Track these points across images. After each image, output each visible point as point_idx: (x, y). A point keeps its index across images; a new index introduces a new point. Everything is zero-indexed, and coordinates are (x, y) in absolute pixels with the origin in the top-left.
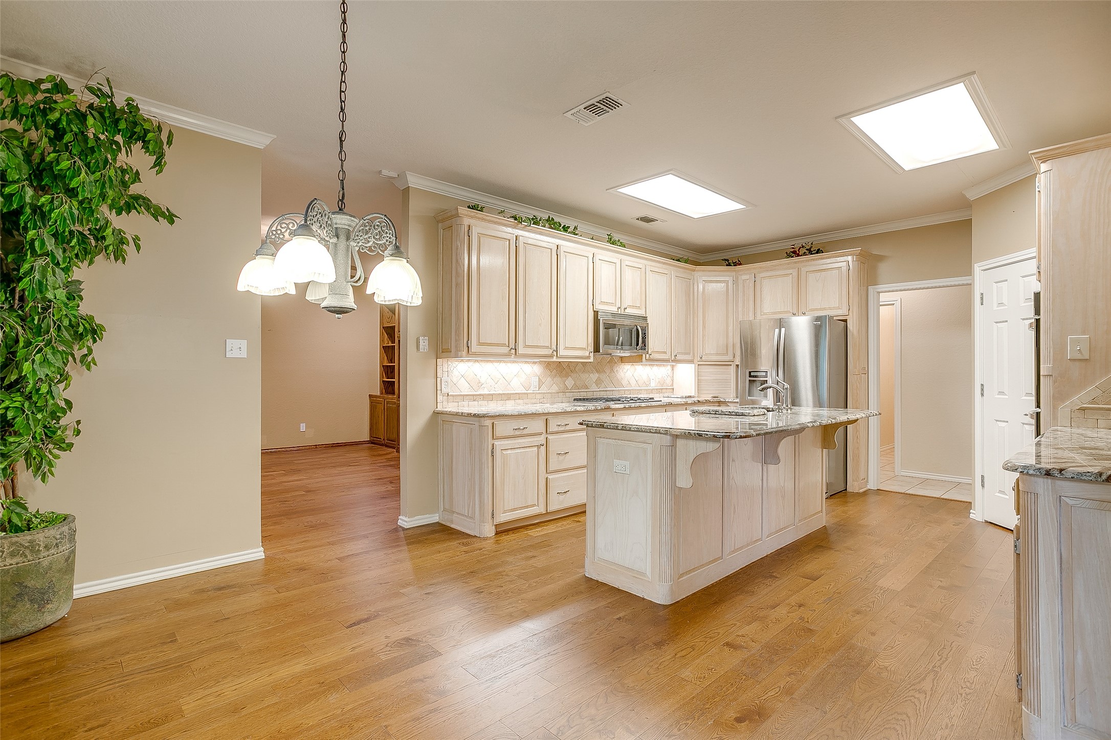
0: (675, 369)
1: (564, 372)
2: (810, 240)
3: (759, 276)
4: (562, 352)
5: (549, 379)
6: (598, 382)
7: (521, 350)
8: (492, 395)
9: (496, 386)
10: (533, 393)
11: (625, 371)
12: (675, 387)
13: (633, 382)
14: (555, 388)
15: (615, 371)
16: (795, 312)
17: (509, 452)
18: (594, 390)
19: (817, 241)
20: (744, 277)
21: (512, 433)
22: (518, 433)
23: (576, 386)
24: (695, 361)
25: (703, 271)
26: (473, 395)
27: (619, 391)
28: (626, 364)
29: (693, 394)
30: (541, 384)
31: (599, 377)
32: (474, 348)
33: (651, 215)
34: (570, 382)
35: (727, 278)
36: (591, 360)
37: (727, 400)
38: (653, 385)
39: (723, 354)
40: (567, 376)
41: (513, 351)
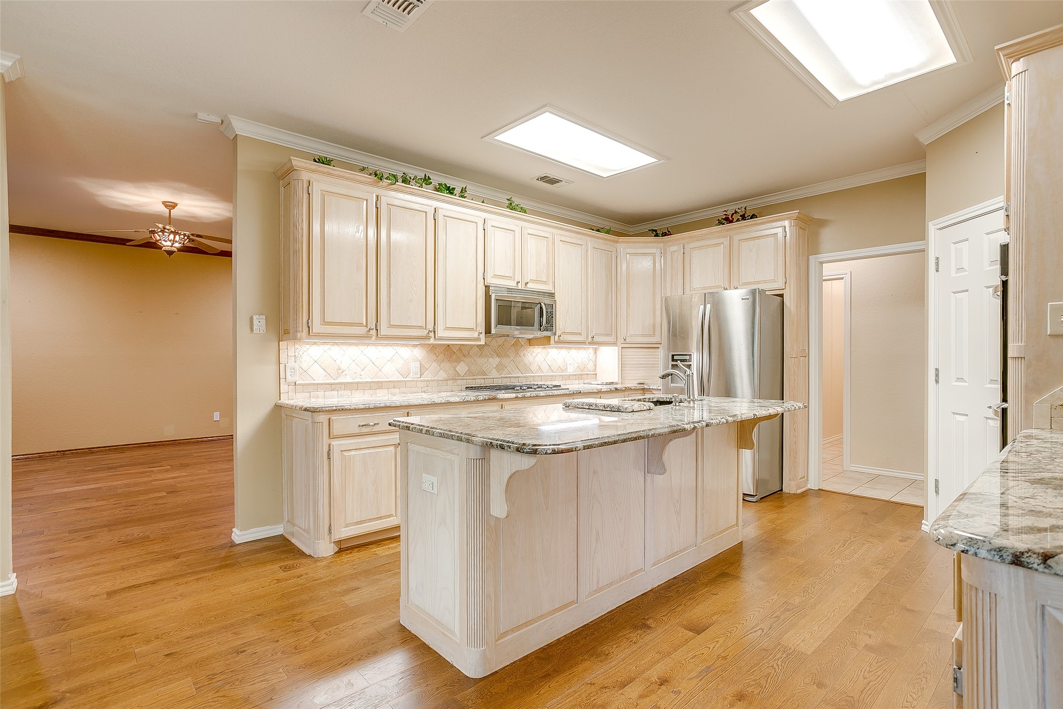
0: (598, 352)
1: (454, 357)
2: (744, 205)
3: (689, 247)
4: (441, 333)
5: (435, 364)
6: (500, 368)
7: (384, 330)
8: (358, 383)
9: (363, 373)
10: (413, 381)
11: (534, 354)
12: (598, 372)
13: (545, 368)
14: (442, 375)
15: (521, 355)
16: (727, 286)
17: (353, 453)
18: (495, 377)
19: (751, 205)
20: (673, 248)
21: (357, 430)
22: (364, 430)
23: (470, 372)
24: (619, 343)
25: (627, 242)
26: (331, 384)
27: (526, 377)
28: (536, 346)
29: (616, 380)
30: (422, 370)
31: (500, 362)
32: (317, 327)
33: (553, 174)
34: (462, 368)
35: (653, 251)
36: (482, 342)
38: (570, 370)
39: (650, 336)
40: (458, 361)
41: (374, 332)
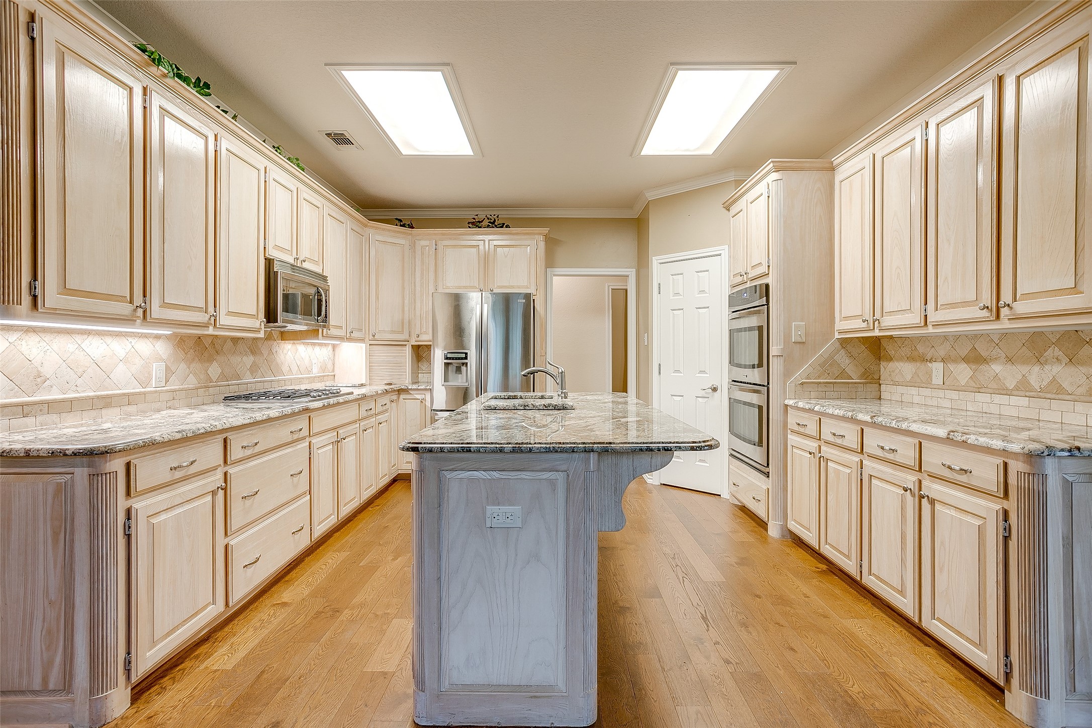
0: (336, 350)
1: (206, 354)
2: (497, 213)
3: (441, 244)
4: (224, 320)
5: (183, 366)
6: (254, 369)
7: (156, 311)
8: (71, 401)
9: (79, 381)
10: (156, 392)
11: (285, 351)
12: (337, 372)
13: (295, 369)
14: (192, 382)
15: (274, 351)
16: (482, 287)
17: (163, 517)
18: (250, 382)
19: (503, 214)
20: (423, 243)
21: (167, 477)
22: (178, 474)
23: (223, 377)
24: (367, 340)
25: (376, 228)
26: (22, 405)
27: (278, 381)
28: (287, 342)
29: (364, 382)
30: (169, 372)
31: (254, 362)
33: (350, 131)
34: (214, 370)
35: (402, 242)
36: (261, 335)
37: (410, 388)
38: (315, 371)
39: (398, 332)
40: (210, 360)
41: (140, 312)
